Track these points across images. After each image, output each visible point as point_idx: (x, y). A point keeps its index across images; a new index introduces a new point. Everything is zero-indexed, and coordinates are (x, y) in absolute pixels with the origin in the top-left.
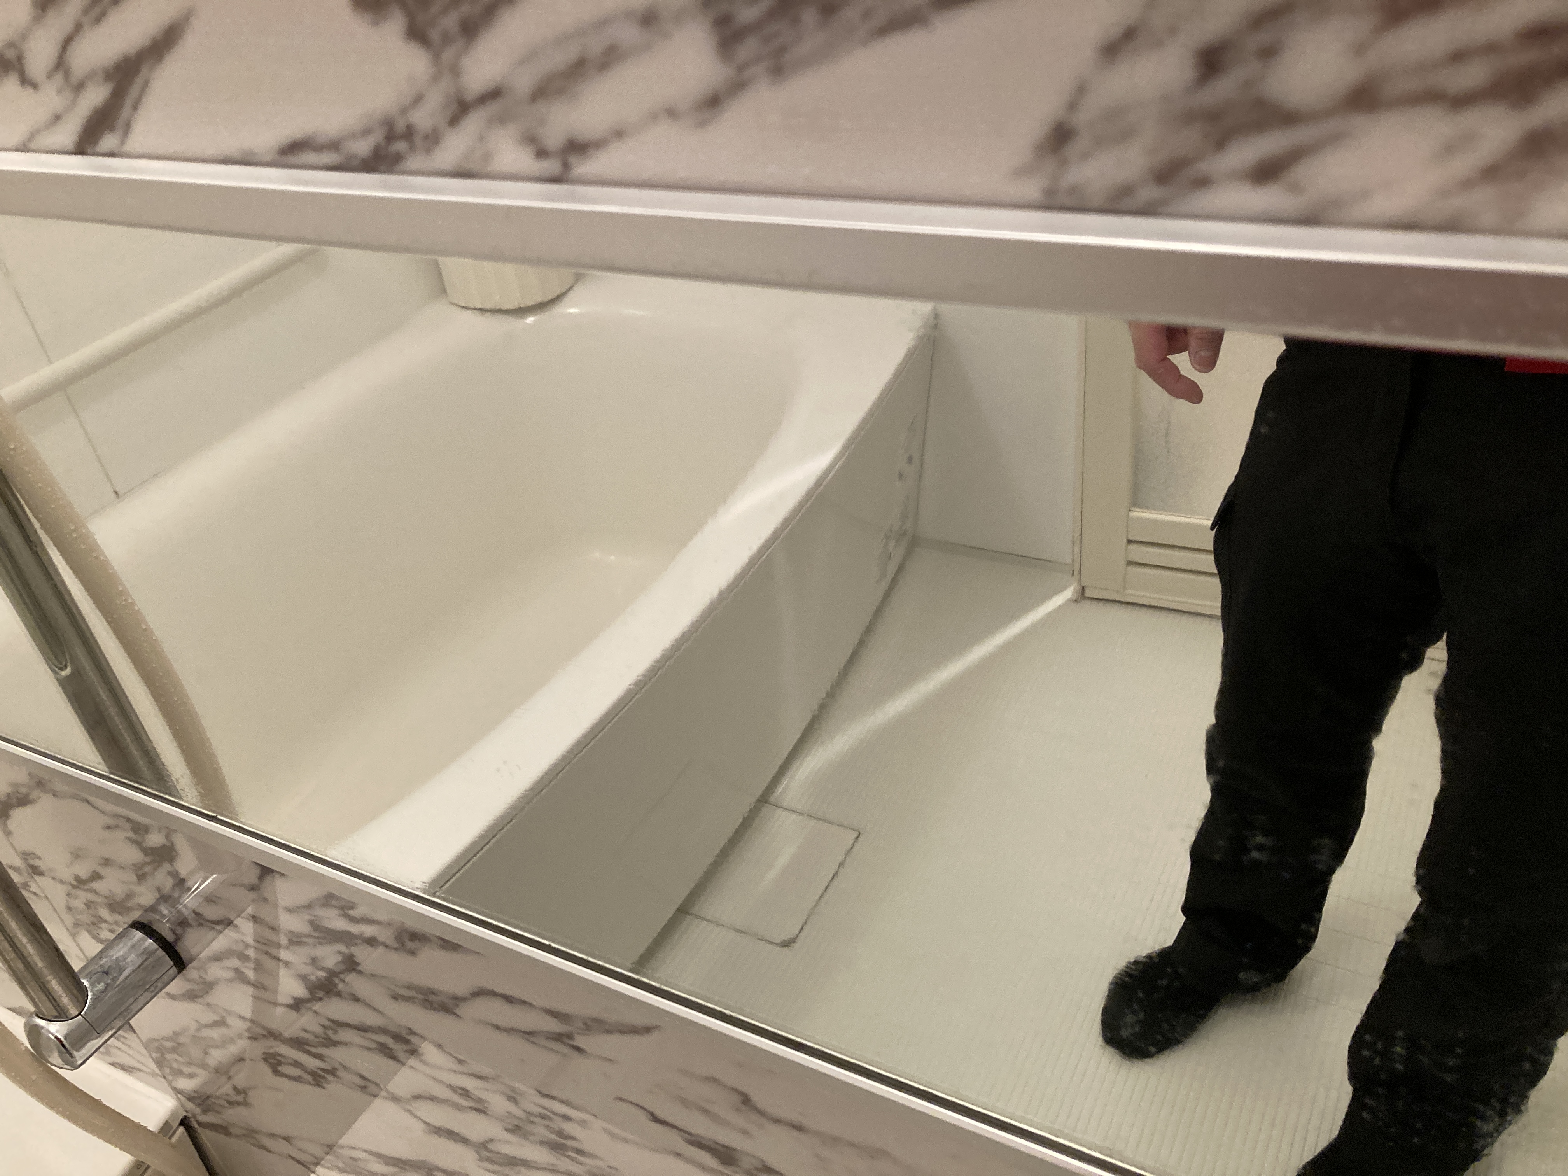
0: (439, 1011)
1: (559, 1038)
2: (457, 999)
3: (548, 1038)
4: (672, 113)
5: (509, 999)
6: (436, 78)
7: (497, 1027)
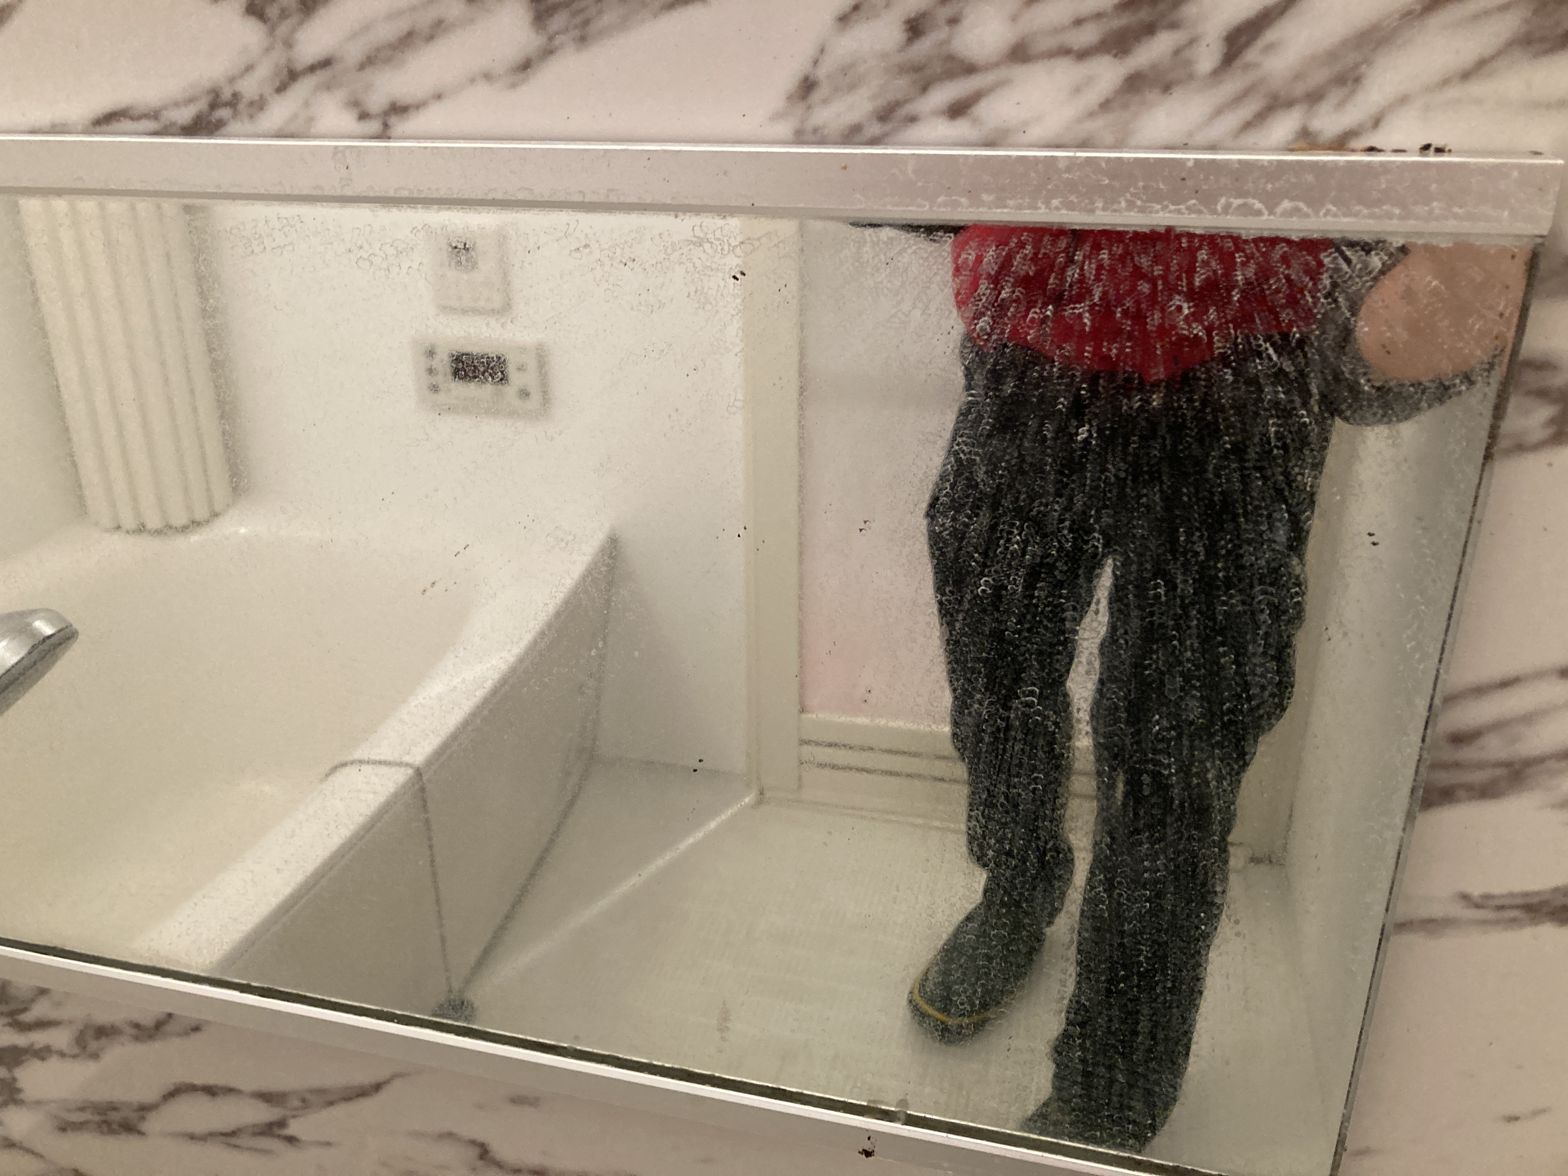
0: (119, 1134)
1: (270, 1129)
2: (144, 1109)
3: (255, 1134)
4: (488, 77)
5: (210, 1091)
6: (268, 50)
7: (192, 1137)
